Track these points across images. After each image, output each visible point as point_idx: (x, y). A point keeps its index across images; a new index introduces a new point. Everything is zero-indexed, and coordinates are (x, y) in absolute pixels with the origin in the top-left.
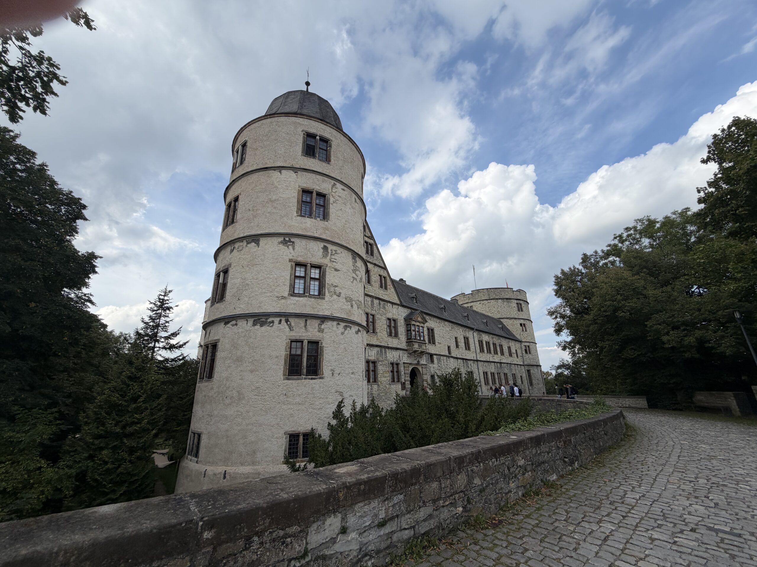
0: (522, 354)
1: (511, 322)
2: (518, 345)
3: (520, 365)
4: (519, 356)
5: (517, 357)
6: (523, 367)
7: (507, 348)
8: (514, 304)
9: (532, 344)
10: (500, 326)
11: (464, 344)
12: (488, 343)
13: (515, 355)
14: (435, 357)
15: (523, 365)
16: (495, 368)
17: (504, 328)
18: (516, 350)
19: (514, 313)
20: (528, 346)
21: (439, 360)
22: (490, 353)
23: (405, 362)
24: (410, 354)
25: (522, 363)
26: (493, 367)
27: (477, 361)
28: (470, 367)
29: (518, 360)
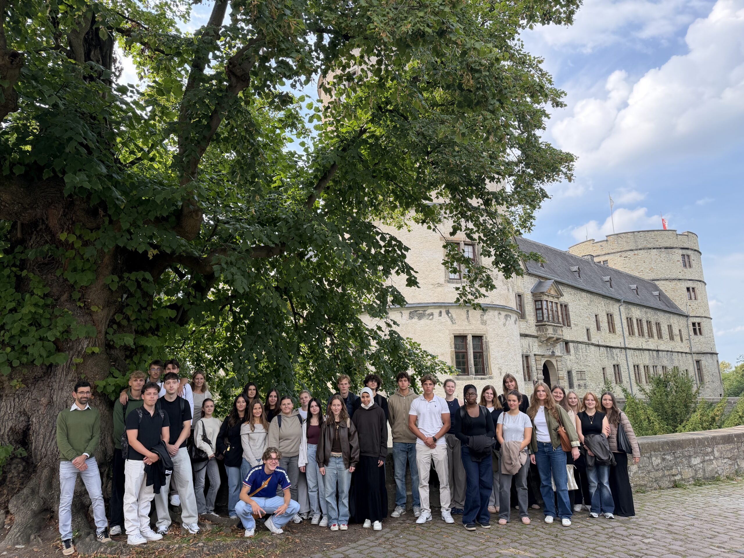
0: (689, 335)
1: (672, 284)
2: (683, 320)
3: (686, 353)
4: (684, 339)
5: (682, 340)
6: (689, 356)
7: (666, 327)
8: (677, 255)
9: (704, 319)
10: (656, 293)
11: (607, 324)
12: (639, 321)
13: (679, 338)
14: (571, 345)
15: (691, 354)
16: (649, 359)
17: (661, 296)
18: (680, 331)
19: (678, 270)
21: (576, 349)
22: (643, 335)
23: (536, 353)
24: (542, 342)
25: (688, 350)
26: (647, 358)
27: (625, 348)
28: (616, 357)
29: (682, 345)
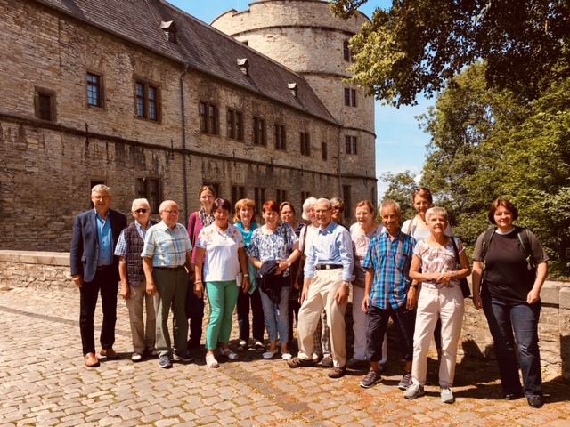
0: (339, 153)
2: (330, 133)
3: (329, 175)
4: (329, 157)
5: (324, 157)
6: (334, 181)
7: (297, 135)
8: (337, 42)
9: (363, 134)
12: (235, 114)
13: (319, 154)
15: (337, 176)
16: (249, 177)
18: (324, 145)
19: (334, 62)
20: (355, 138)
22: (241, 138)
25: (333, 172)
26: (244, 174)
27: (184, 152)
29: (324, 164)
